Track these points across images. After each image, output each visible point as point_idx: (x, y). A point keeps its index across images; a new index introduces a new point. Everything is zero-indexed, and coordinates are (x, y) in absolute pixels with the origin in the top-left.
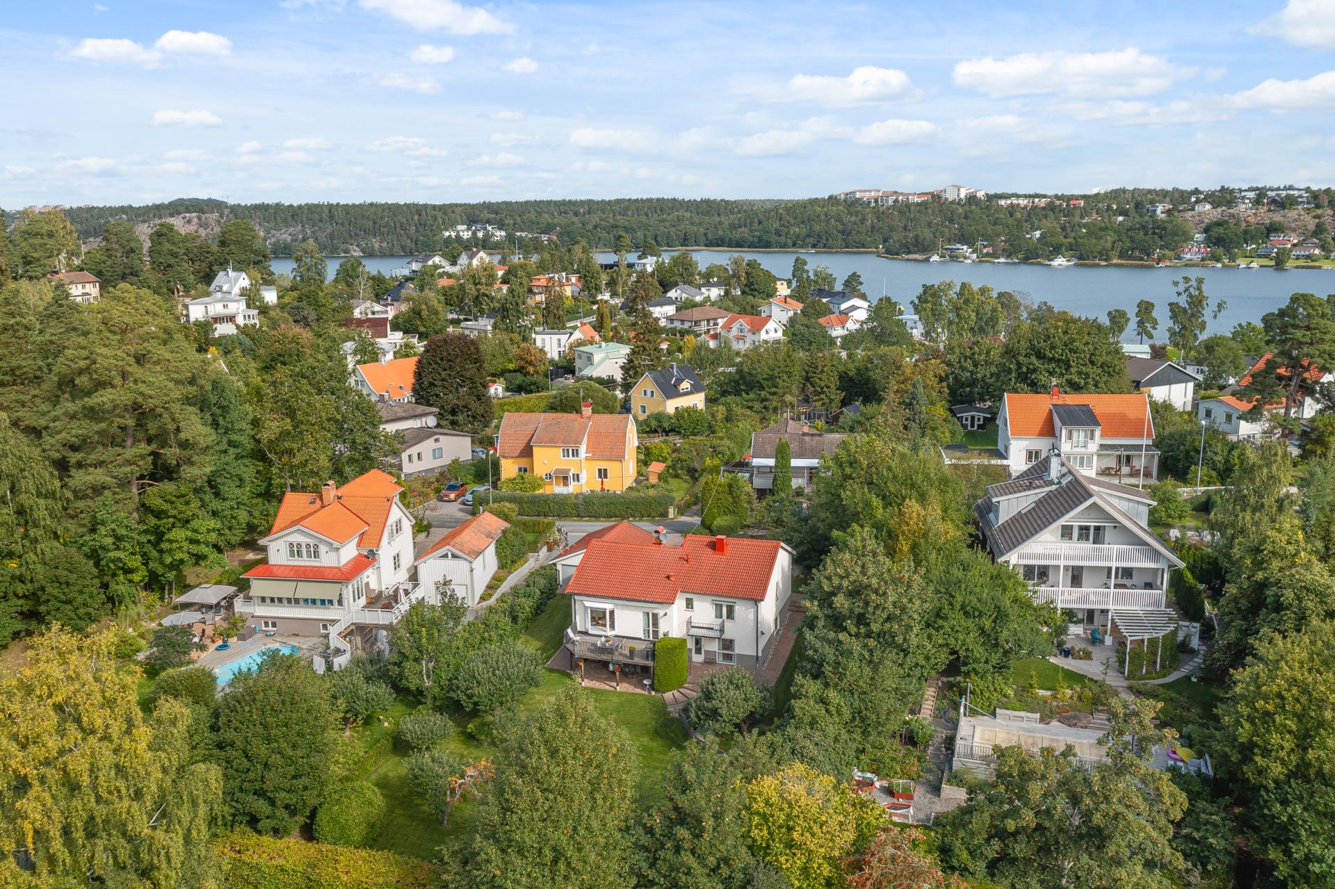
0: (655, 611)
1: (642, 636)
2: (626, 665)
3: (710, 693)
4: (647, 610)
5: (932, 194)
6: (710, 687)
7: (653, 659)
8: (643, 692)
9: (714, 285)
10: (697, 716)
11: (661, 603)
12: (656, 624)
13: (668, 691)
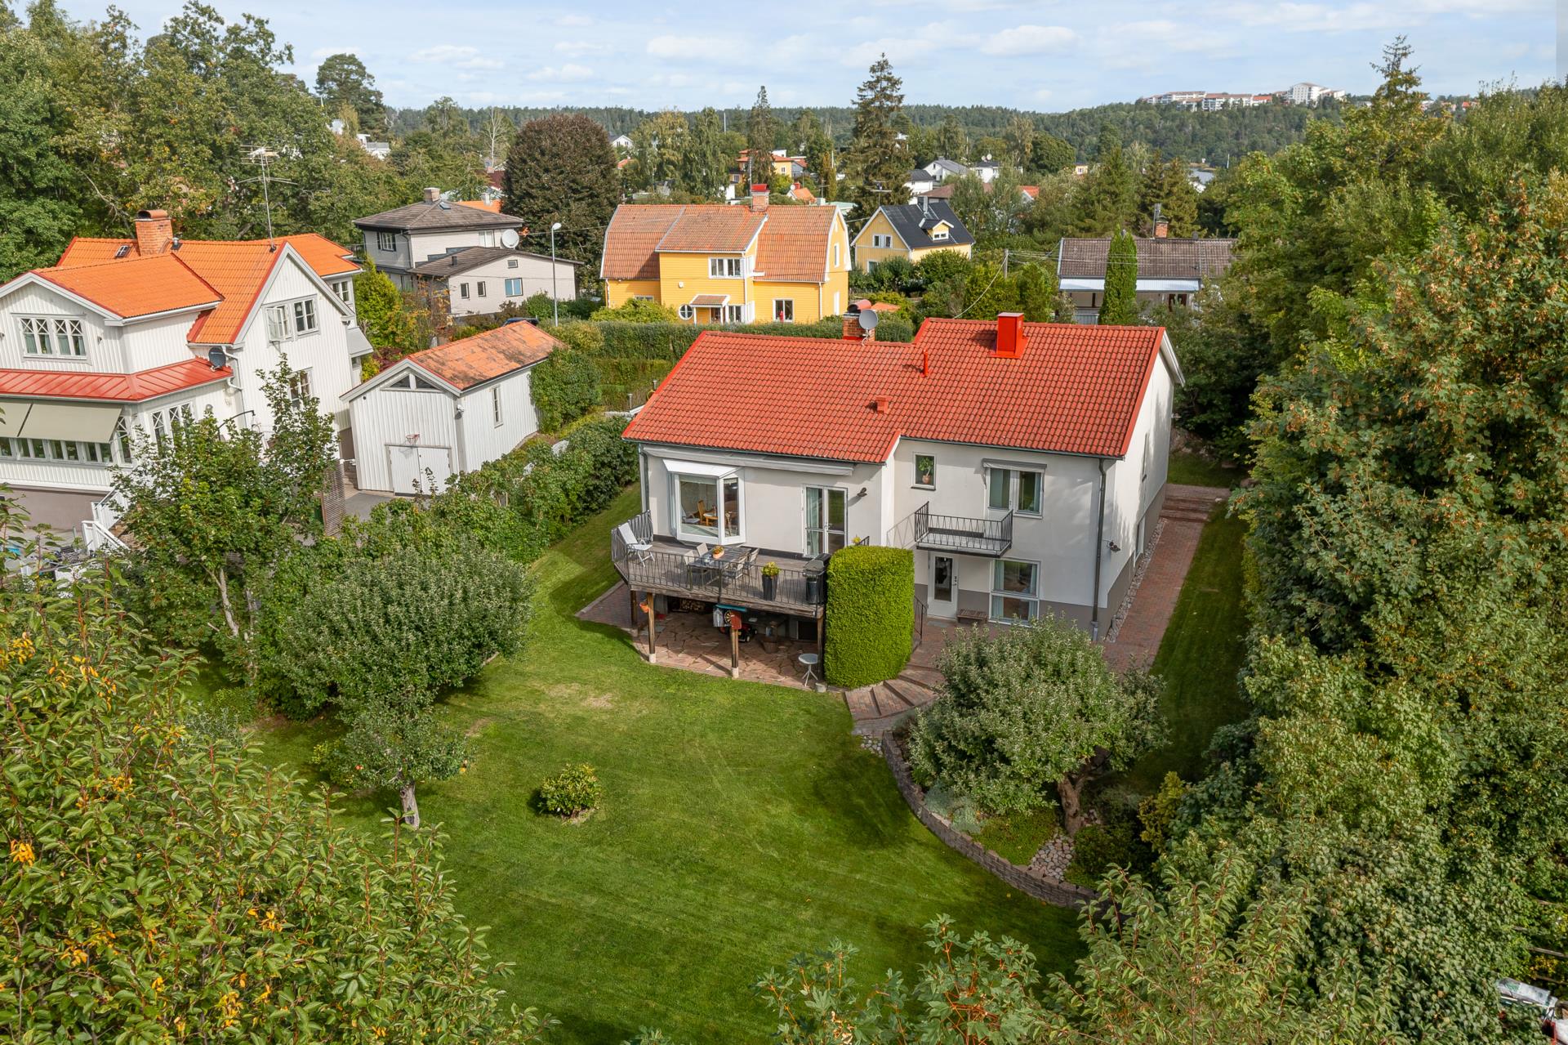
0: (839, 485)
1: (802, 548)
2: (752, 612)
3: (972, 688)
4: (815, 483)
5: (1274, 96)
6: (973, 671)
7: (824, 600)
8: (798, 685)
9: (987, 165)
10: (933, 756)
11: (854, 464)
12: (838, 520)
13: (860, 684)
